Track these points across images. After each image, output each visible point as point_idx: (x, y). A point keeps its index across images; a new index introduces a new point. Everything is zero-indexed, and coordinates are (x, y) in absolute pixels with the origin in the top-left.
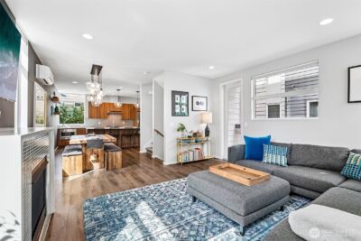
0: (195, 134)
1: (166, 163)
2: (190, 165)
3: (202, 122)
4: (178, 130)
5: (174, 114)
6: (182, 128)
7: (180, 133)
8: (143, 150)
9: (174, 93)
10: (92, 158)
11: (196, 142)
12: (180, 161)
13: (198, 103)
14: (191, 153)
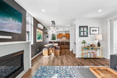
0: (91, 45)
1: (77, 57)
2: (87, 60)
3: (96, 40)
4: (82, 43)
5: (80, 36)
6: (84, 42)
7: (83, 44)
8: (71, 50)
9: (80, 27)
10: (51, 51)
11: (92, 49)
12: (83, 57)
13: (93, 31)
14: (89, 54)
